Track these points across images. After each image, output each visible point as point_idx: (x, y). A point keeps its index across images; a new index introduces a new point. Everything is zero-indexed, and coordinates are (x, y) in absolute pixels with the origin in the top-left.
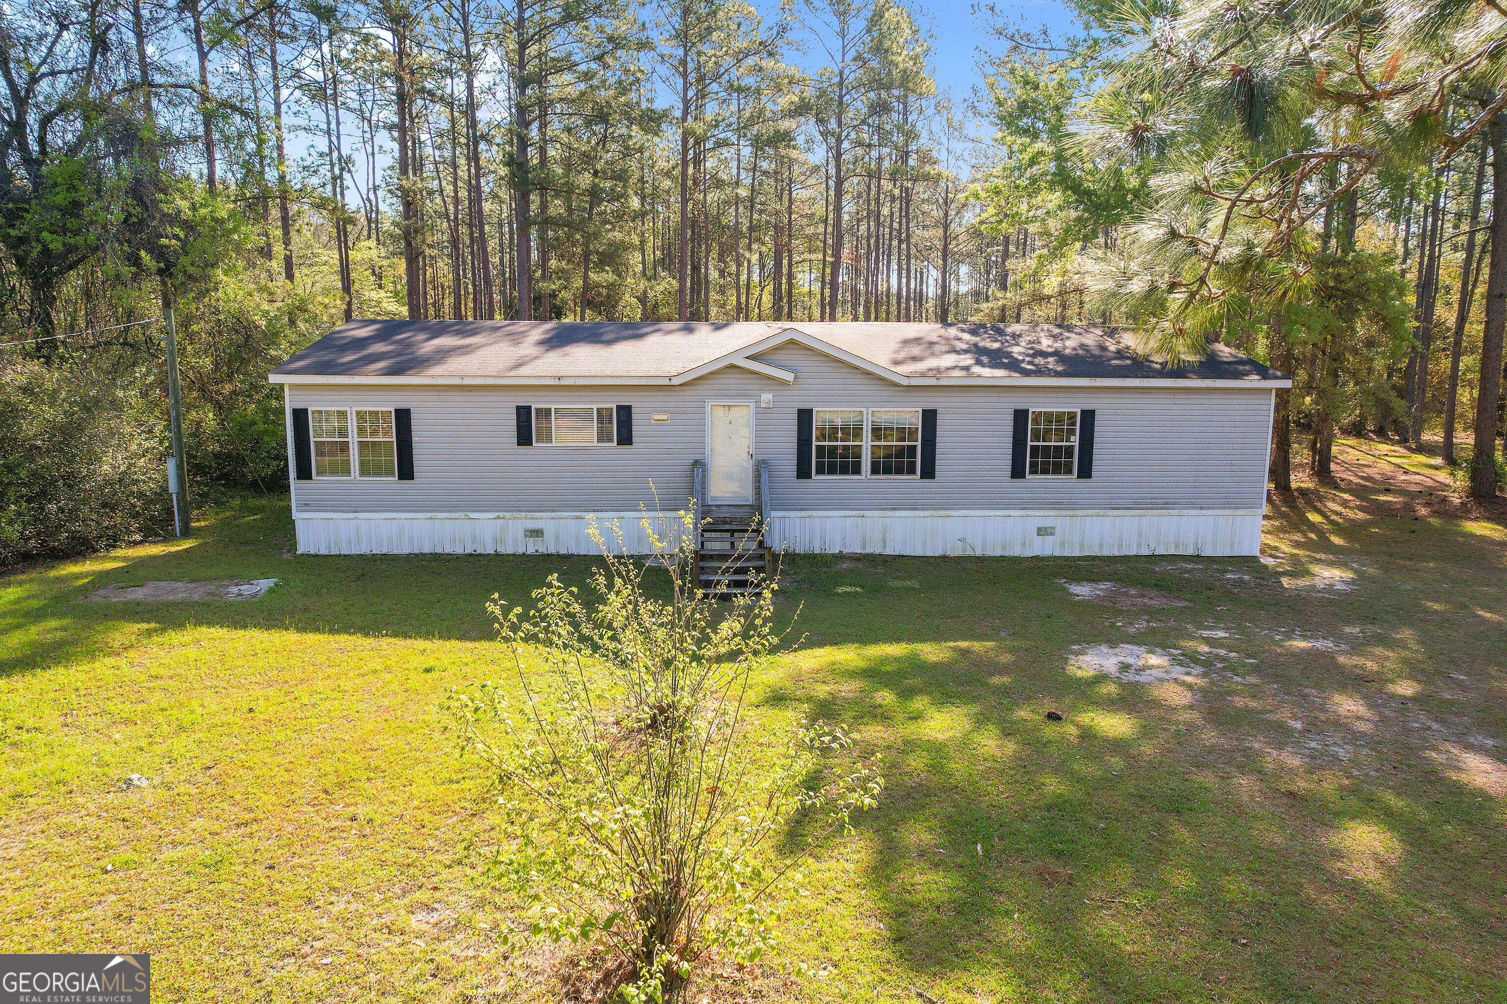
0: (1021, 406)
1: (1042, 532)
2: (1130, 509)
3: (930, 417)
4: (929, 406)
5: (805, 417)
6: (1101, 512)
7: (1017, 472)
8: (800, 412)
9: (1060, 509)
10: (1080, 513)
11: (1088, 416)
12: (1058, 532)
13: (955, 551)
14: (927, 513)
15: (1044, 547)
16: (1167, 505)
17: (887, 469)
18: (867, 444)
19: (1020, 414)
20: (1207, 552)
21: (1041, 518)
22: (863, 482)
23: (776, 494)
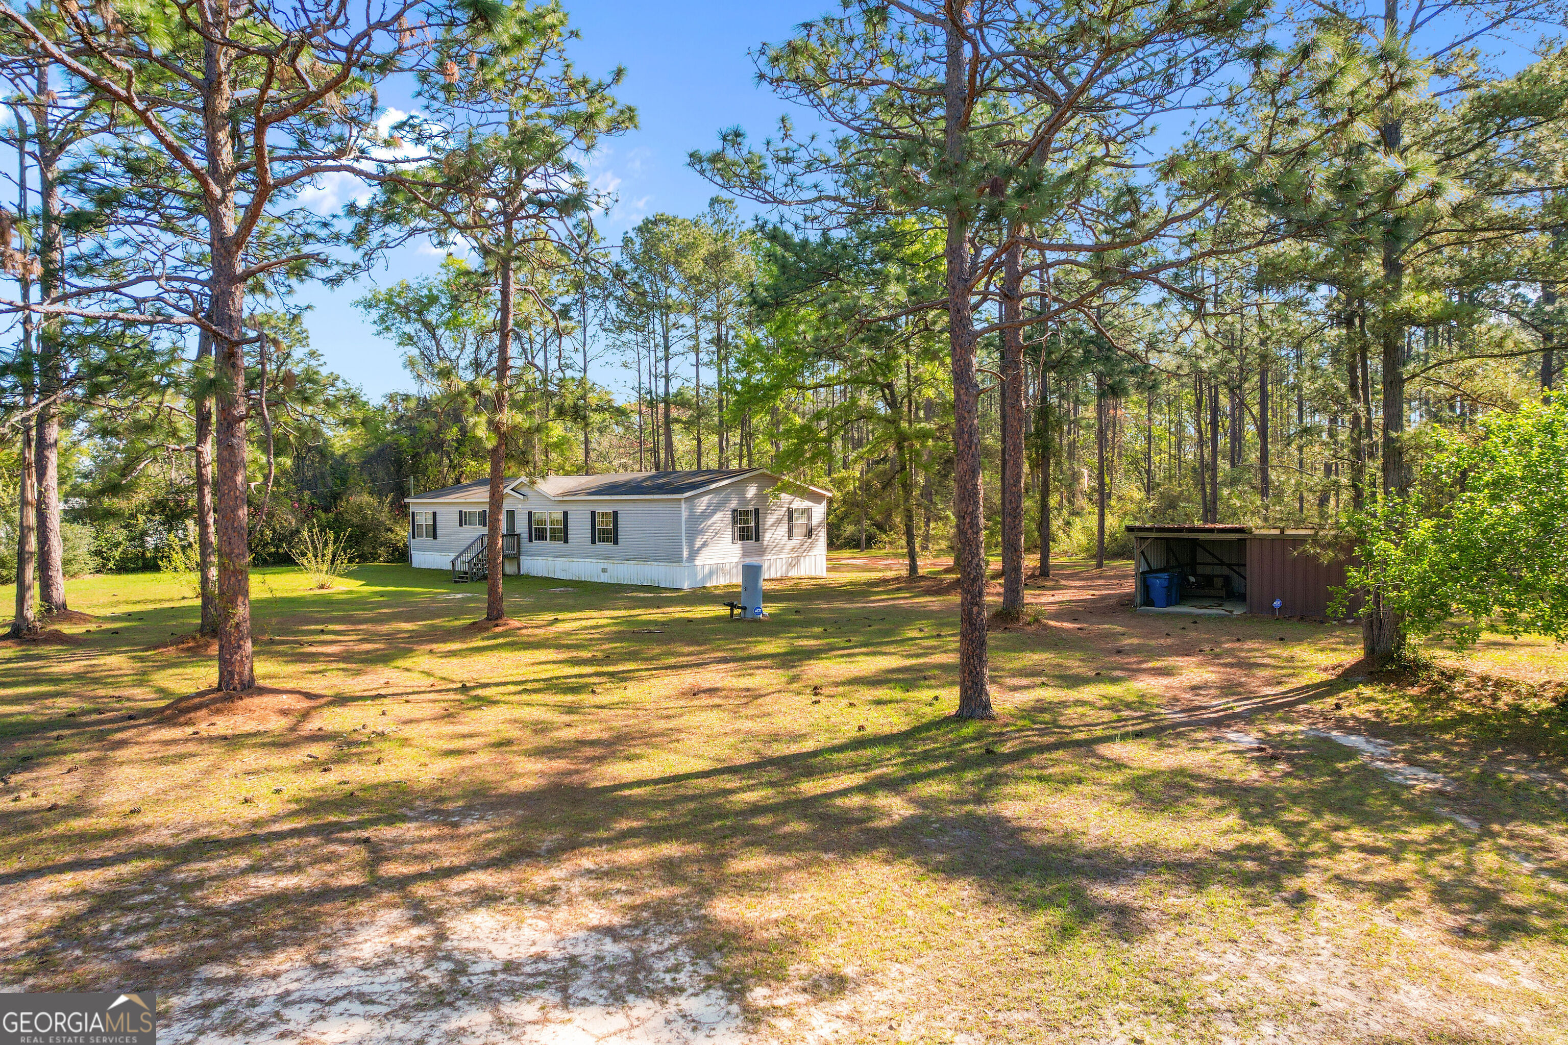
0: (593, 510)
1: (604, 570)
2: (632, 560)
3: (565, 514)
4: (566, 510)
5: (530, 513)
6: (623, 562)
7: (593, 542)
9: (609, 559)
10: (615, 562)
11: (615, 514)
12: (608, 570)
13: (576, 579)
14: (566, 560)
15: (604, 578)
16: (646, 559)
17: (554, 538)
18: (548, 527)
19: (593, 514)
20: (663, 585)
21: (601, 564)
22: (548, 544)
23: (523, 548)
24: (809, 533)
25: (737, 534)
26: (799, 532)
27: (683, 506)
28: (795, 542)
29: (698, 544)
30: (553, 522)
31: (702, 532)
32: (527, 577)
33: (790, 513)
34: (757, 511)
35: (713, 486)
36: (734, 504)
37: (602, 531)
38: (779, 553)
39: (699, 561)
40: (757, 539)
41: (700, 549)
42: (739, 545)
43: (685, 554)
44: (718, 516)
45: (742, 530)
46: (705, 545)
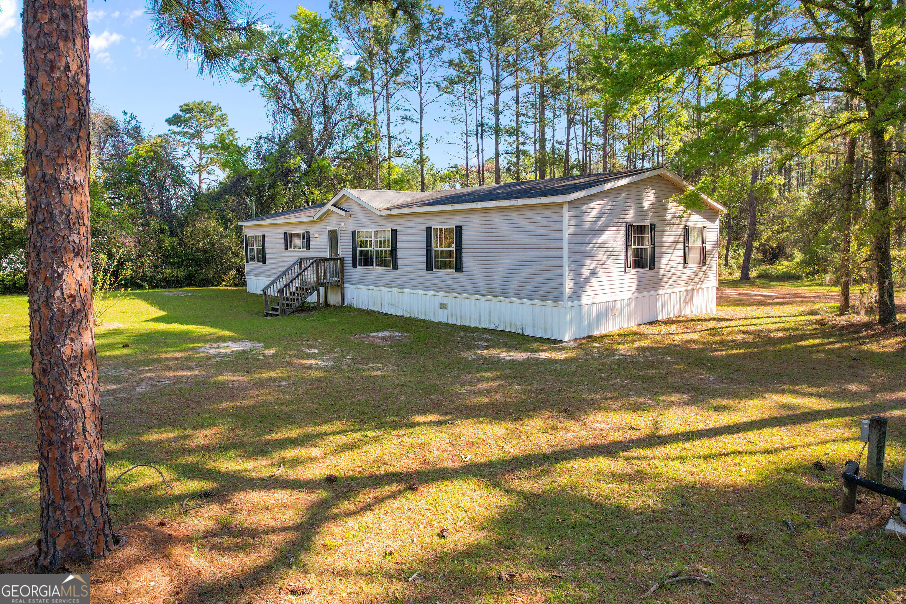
0: (429, 225)
1: (443, 306)
2: (483, 295)
3: (394, 232)
4: (394, 227)
5: (354, 233)
6: (469, 296)
7: (429, 268)
8: (353, 232)
9: (450, 292)
10: (458, 295)
11: (459, 230)
12: (449, 307)
13: (407, 315)
14: (395, 290)
15: (443, 317)
16: (503, 294)
17: (382, 263)
18: (374, 249)
19: (429, 230)
20: (529, 332)
21: (440, 297)
22: (373, 270)
23: (347, 275)
24: (703, 260)
25: (631, 260)
26: (694, 256)
27: (567, 214)
28: (690, 271)
29: (586, 271)
30: (380, 243)
31: (591, 254)
32: (351, 309)
33: (686, 230)
34: (653, 227)
35: (608, 186)
36: (629, 216)
37: (440, 254)
38: (674, 286)
39: (585, 300)
40: (652, 267)
41: (588, 279)
42: (633, 273)
43: (568, 287)
44: (610, 232)
45: (639, 253)
46: (593, 273)
